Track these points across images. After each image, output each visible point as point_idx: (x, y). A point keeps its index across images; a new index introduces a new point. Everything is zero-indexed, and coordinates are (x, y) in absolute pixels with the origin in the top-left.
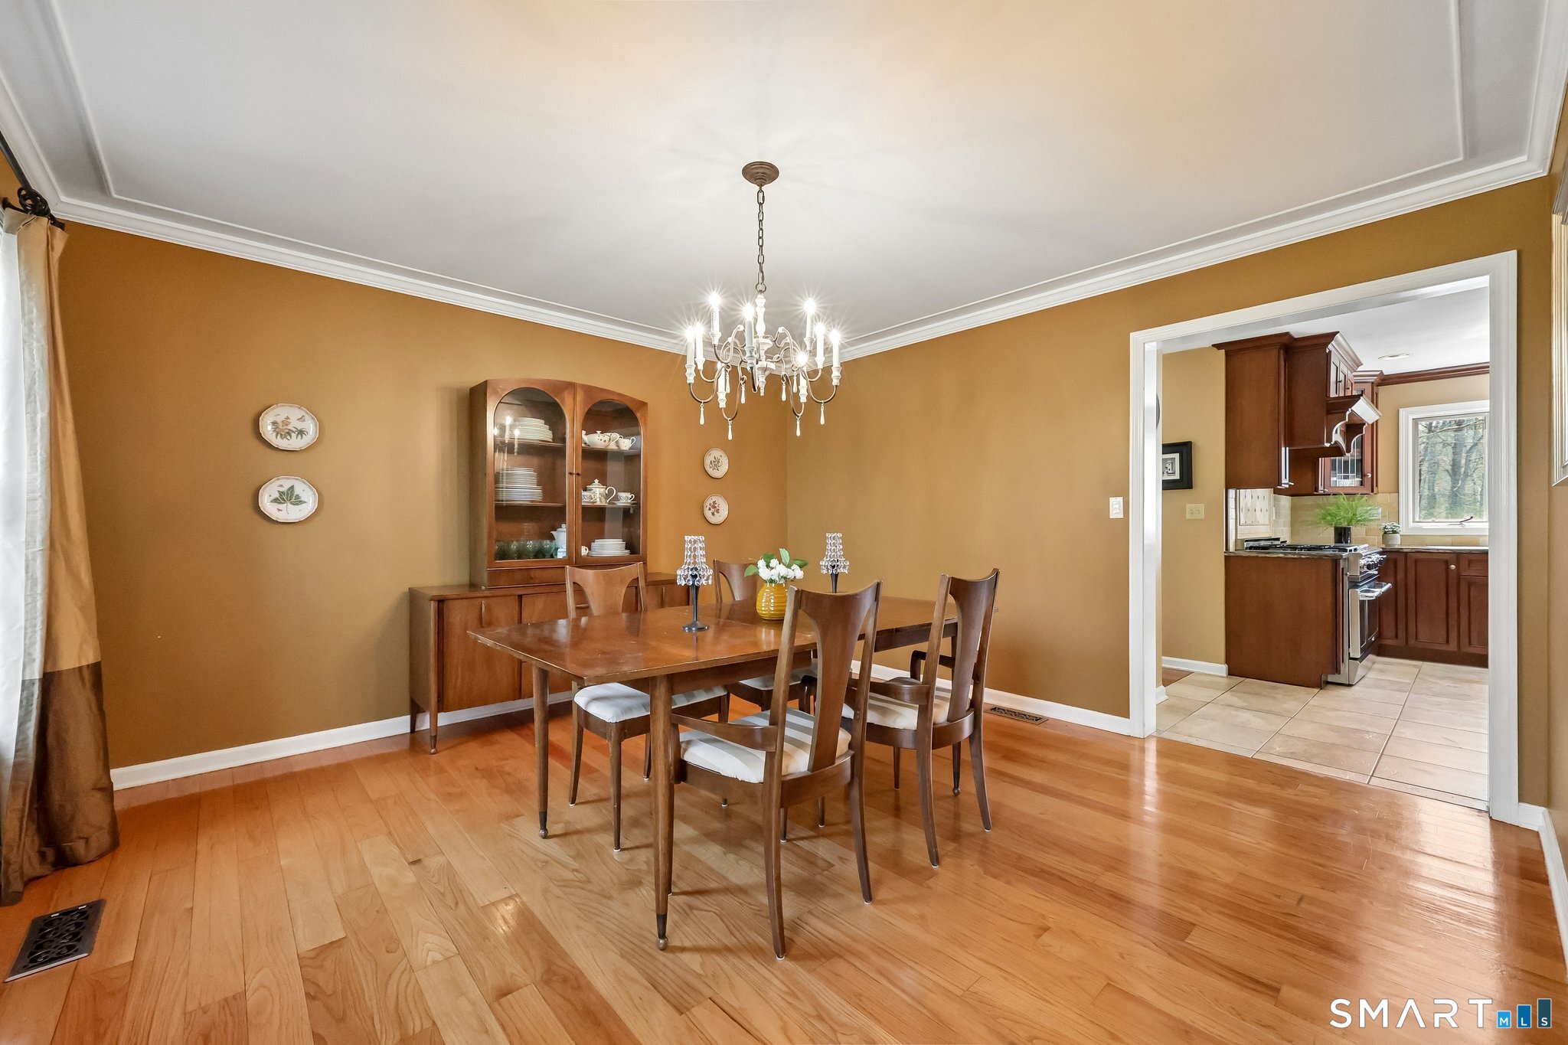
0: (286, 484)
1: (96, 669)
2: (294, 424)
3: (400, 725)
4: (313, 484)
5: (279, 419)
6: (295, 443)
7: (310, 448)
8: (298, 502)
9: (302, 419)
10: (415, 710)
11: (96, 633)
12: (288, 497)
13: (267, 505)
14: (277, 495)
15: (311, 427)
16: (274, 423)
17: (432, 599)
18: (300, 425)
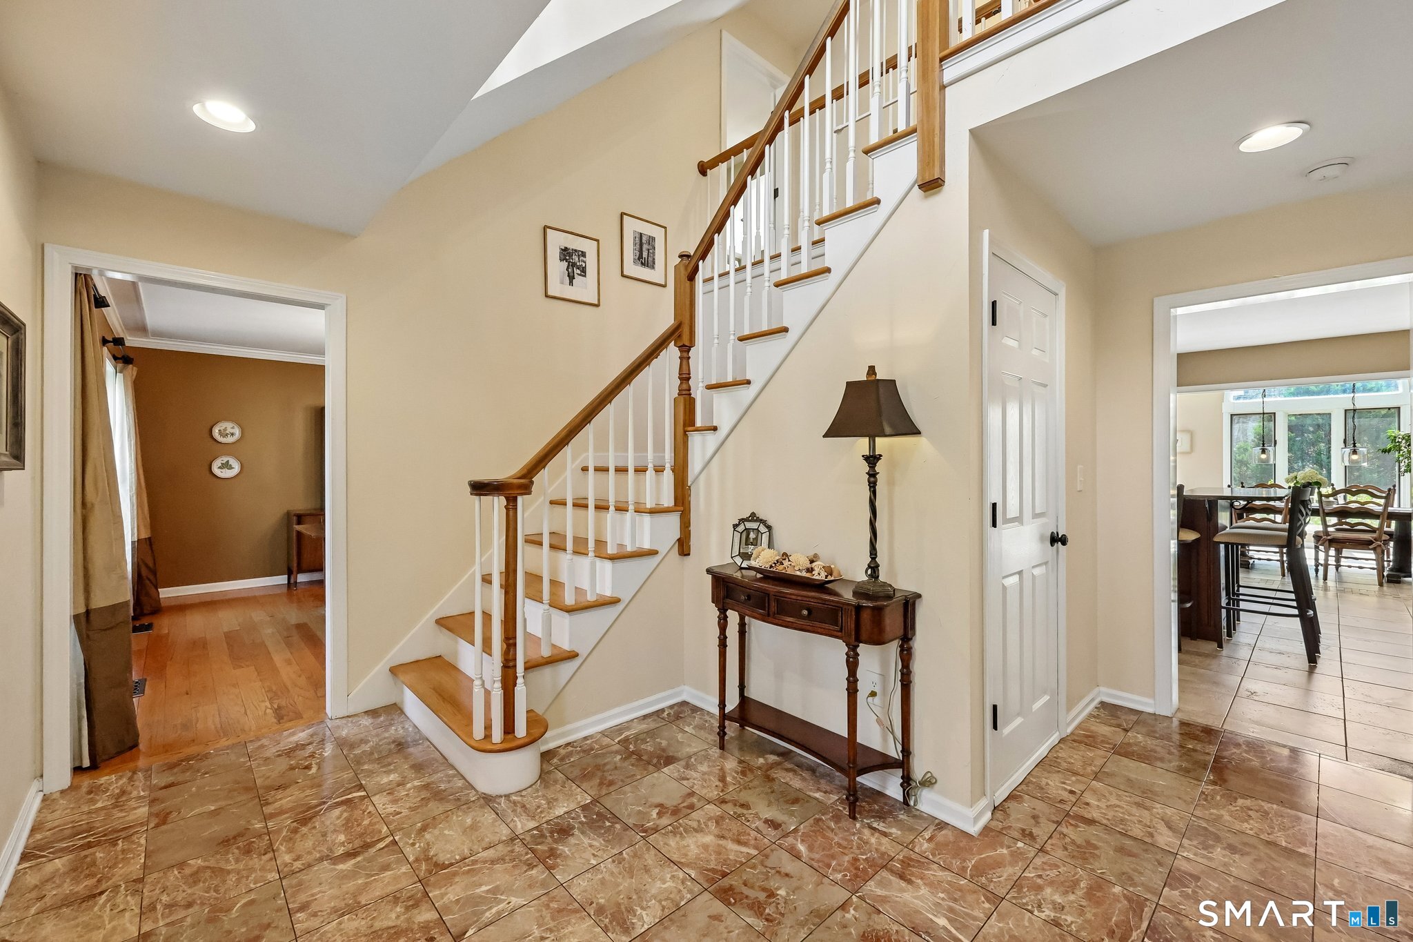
0: (225, 459)
1: (149, 538)
2: (229, 430)
3: (282, 579)
4: (238, 459)
5: (222, 429)
6: (230, 440)
7: (238, 441)
8: (231, 468)
9: (233, 428)
10: (290, 573)
11: (149, 527)
12: (226, 466)
13: (216, 470)
14: (220, 465)
15: (237, 432)
16: (219, 430)
17: (295, 515)
18: (232, 431)
